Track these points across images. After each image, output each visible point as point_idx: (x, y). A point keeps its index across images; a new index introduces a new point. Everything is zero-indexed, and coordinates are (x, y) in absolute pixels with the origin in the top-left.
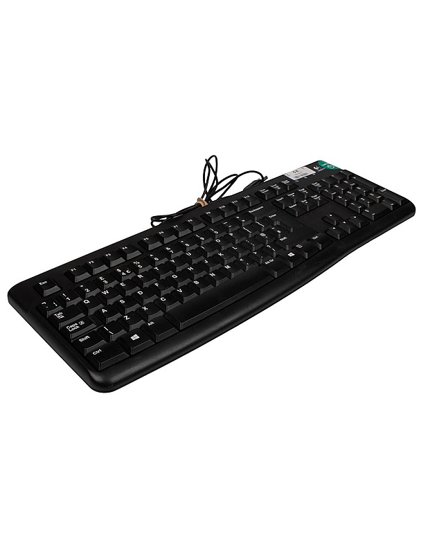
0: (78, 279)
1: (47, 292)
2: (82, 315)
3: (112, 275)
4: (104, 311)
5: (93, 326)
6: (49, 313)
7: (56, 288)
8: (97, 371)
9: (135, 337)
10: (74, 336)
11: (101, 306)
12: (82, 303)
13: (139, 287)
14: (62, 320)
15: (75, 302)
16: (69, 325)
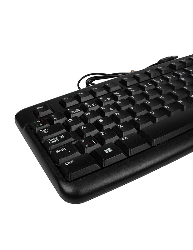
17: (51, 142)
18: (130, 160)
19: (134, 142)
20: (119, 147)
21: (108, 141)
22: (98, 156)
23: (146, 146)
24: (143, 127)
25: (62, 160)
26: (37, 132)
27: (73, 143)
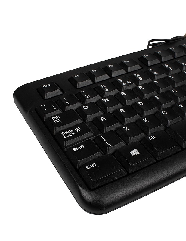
0: (81, 84)
1: (49, 95)
2: (80, 121)
3: (113, 84)
4: (102, 119)
5: (90, 134)
6: (47, 116)
7: (58, 92)
8: (89, 188)
9: (135, 152)
10: (68, 143)
11: (100, 113)
12: (80, 108)
13: (140, 97)
14: (58, 124)
15: (74, 107)
16: (65, 130)
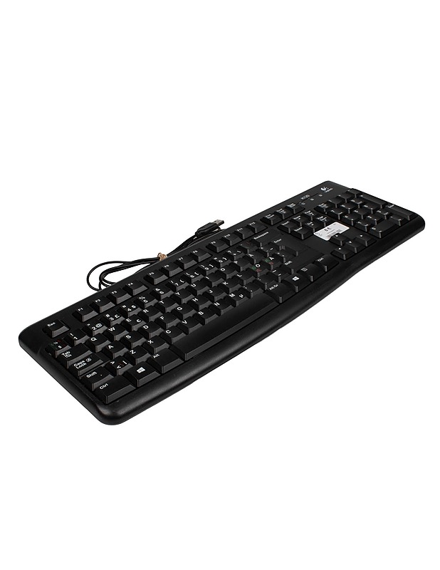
17: (78, 366)
18: (164, 377)
19: (166, 357)
20: (151, 365)
21: (139, 360)
22: (131, 377)
23: (179, 361)
24: (175, 340)
25: (95, 385)
26: (58, 357)
27: (103, 366)
